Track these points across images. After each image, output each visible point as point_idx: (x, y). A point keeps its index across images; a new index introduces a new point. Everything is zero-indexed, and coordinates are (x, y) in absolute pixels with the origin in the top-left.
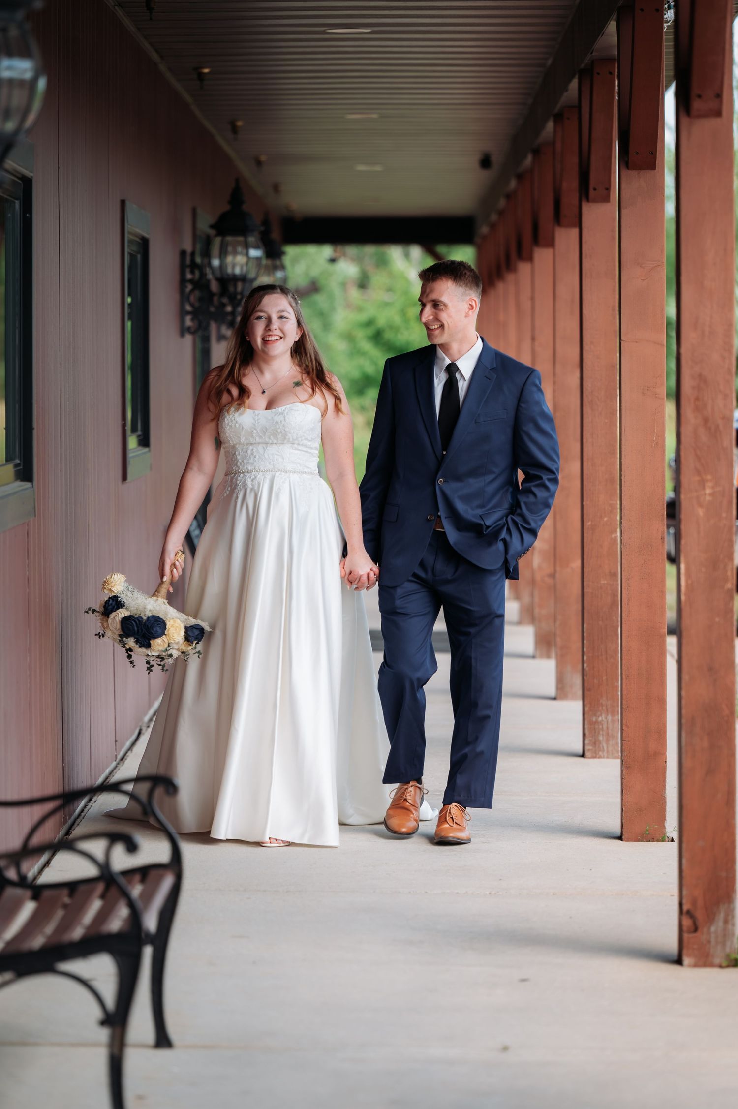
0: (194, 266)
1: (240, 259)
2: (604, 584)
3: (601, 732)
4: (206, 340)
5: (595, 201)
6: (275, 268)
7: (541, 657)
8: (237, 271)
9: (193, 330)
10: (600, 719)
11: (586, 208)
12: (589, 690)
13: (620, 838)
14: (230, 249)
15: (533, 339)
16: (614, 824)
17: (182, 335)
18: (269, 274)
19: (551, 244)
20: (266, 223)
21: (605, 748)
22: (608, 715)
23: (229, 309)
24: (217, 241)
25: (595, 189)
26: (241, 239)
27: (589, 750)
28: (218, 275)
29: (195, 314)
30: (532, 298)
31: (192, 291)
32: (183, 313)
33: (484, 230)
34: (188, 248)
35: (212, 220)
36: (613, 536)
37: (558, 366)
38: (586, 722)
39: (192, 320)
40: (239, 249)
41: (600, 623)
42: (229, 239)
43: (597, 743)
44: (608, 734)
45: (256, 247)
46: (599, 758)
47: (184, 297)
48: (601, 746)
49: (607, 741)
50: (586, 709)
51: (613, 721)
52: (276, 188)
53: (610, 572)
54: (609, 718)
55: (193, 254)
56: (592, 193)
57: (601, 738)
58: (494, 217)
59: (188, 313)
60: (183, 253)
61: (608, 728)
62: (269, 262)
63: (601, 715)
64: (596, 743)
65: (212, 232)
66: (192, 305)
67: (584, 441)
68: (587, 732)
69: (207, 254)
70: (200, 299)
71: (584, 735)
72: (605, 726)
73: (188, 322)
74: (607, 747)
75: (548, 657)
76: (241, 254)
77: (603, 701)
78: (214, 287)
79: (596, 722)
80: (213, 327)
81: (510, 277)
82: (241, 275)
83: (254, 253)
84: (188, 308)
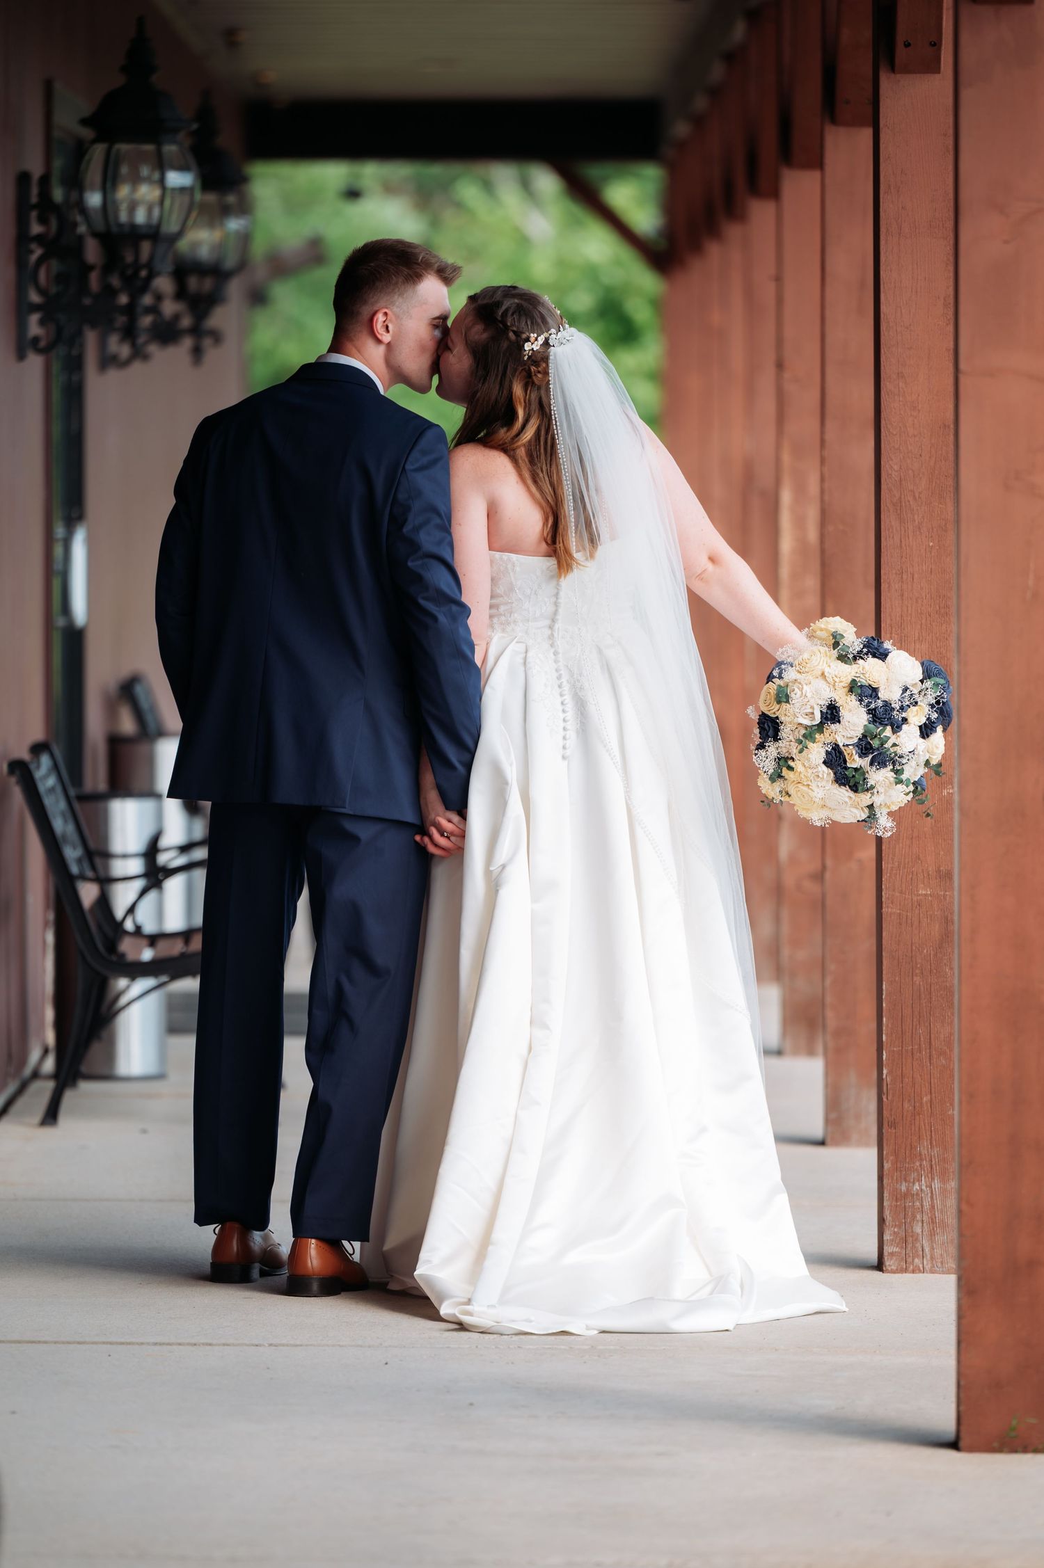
0: (46, 207)
1: (147, 192)
2: (926, 895)
3: (919, 1217)
4: (75, 365)
5: (907, 70)
6: (225, 211)
7: (796, 1052)
8: (140, 217)
9: (42, 344)
10: (917, 1187)
11: (886, 82)
12: (893, 1125)
13: (954, 1445)
14: (124, 170)
15: (780, 365)
16: (944, 1417)
17: (21, 356)
18: (211, 225)
19: (816, 161)
20: (205, 116)
21: (927, 1250)
22: (933, 1179)
23: (123, 299)
24: (98, 151)
25: (907, 45)
26: (150, 148)
27: (892, 1254)
28: (100, 226)
29: (48, 311)
30: (778, 279)
31: (40, 261)
32: (22, 309)
33: (681, 129)
34: (37, 170)
35: (87, 109)
36: (945, 792)
37: (830, 425)
38: (886, 1195)
39: (42, 322)
40: (145, 171)
41: (917, 979)
42: (123, 147)
43: (910, 1240)
44: (933, 1220)
45: (182, 168)
46: (913, 1272)
47: (24, 275)
48: (918, 1245)
49: (932, 1234)
50: (887, 1166)
51: (944, 1192)
52: (231, 37)
53: (939, 871)
54: (936, 1184)
55: (45, 181)
56: (901, 53)
57: (918, 1229)
58: (701, 103)
59: (35, 308)
60: (23, 179)
61: (933, 1207)
62: (211, 198)
63: (919, 1181)
64: (906, 1240)
65: (87, 133)
66: (41, 292)
67: (884, 586)
68: (887, 1213)
69: (75, 183)
70: (60, 278)
71: (881, 1221)
72: (927, 1205)
73: (34, 327)
74: (932, 1249)
75: (811, 1052)
76: (148, 180)
77: (923, 1148)
78: (92, 252)
79: (908, 1194)
80: (91, 338)
81: (733, 232)
82: (149, 226)
83: (176, 179)
84: (35, 298)
